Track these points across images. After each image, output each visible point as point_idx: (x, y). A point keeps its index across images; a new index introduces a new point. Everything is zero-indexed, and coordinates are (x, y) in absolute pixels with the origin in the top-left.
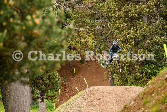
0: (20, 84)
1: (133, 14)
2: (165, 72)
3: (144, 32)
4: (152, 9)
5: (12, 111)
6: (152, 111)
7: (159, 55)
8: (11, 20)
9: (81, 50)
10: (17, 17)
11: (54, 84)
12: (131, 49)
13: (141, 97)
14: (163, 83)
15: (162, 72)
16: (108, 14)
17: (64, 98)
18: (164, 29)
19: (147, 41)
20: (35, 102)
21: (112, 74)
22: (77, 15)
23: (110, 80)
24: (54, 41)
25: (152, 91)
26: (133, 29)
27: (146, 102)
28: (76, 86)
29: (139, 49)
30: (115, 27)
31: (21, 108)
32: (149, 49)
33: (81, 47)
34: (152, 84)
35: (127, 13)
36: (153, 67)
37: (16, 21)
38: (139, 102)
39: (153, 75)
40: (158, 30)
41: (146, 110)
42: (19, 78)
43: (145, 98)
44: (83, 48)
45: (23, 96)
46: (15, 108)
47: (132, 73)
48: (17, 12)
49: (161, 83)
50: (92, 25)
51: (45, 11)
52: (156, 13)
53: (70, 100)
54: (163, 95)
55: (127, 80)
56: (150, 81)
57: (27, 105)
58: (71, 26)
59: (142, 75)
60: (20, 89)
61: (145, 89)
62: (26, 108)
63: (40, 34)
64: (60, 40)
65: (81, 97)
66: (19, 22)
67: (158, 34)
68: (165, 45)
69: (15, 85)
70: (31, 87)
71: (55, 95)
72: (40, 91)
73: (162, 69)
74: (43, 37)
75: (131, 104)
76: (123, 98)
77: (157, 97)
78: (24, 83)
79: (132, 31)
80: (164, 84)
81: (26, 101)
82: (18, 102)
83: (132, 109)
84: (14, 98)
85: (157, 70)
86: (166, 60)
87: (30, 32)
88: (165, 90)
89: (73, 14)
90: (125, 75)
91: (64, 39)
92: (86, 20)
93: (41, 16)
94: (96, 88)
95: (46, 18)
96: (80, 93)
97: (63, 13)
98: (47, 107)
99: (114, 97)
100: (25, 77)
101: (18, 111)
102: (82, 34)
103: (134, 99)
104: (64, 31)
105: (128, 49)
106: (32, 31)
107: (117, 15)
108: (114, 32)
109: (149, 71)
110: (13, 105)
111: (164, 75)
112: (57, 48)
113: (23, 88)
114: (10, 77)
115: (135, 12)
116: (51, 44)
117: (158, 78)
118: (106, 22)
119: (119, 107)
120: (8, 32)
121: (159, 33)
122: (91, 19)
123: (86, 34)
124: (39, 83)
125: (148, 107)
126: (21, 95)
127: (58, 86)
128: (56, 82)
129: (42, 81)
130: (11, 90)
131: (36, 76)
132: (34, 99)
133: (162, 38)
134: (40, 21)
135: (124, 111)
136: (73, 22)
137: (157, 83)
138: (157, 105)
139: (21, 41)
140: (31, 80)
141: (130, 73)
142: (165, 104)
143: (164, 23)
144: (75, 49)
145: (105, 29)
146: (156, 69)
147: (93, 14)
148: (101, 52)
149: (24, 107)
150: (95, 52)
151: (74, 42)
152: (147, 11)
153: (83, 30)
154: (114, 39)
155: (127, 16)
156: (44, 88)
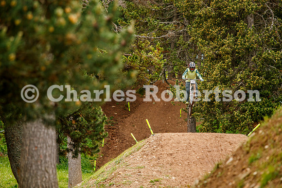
0: (39, 127)
1: (230, 11)
3: (248, 42)
4: (263, 3)
5: (26, 171)
6: (265, 173)
7: (273, 82)
8: (30, 16)
9: (141, 71)
11: (95, 127)
12: (227, 71)
13: (244, 151)
16: (188, 11)
17: (110, 153)
19: (253, 58)
21: (193, 113)
22: (134, 13)
23: (188, 123)
25: (265, 140)
26: (230, 36)
27: (254, 158)
28: (132, 132)
29: (240, 70)
30: (198, 34)
31: (41, 167)
32: (257, 71)
33: (141, 67)
34: (265, 129)
35: (220, 9)
36: (263, 102)
37: (37, 18)
38: (243, 159)
40: (272, 39)
41: (254, 171)
43: (252, 152)
44: (145, 68)
45: (45, 147)
46: (31, 166)
49: (280, 127)
50: (160, 29)
52: (269, 11)
53: (121, 155)
56: (258, 123)
57: (51, 161)
59: (244, 114)
60: (40, 135)
61: (252, 138)
62: (50, 166)
63: (79, 41)
65: (140, 150)
66: (43, 19)
69: (32, 128)
70: (58, 133)
71: (97, 146)
72: (72, 139)
73: (278, 105)
75: (228, 162)
77: (273, 151)
79: (229, 40)
81: (49, 154)
82: (35, 156)
83: (230, 170)
84: (29, 149)
85: (270, 107)
89: (129, 11)
90: (214, 115)
91: (115, 53)
92: (149, 21)
94: (165, 134)
95: (89, 14)
96: (139, 144)
98: (82, 167)
100: (49, 114)
101: (35, 172)
102: (143, 45)
103: (234, 154)
105: (220, 71)
106: (64, 35)
107: (203, 13)
108: (197, 41)
109: (255, 109)
110: (28, 161)
112: (106, 65)
113: (44, 132)
115: (233, 8)
117: (275, 119)
118: (183, 26)
120: (24, 36)
121: (274, 44)
122: (158, 19)
123: (150, 45)
124: (70, 125)
125: (258, 167)
126: (42, 145)
127: (103, 131)
128: (98, 125)
129: (76, 122)
130: (24, 136)
131: (66, 115)
132: (61, 154)
133: (278, 53)
134: (78, 18)
135: (215, 174)
137: (272, 128)
138: (274, 165)
141: (224, 111)
144: (130, 69)
145: (181, 36)
146: (268, 105)
147: (162, 12)
148: (174, 76)
149: (47, 165)
150: (165, 76)
151: (130, 58)
152: (255, 7)
153: (145, 38)
154: (196, 53)
155: (220, 15)
156: (79, 134)
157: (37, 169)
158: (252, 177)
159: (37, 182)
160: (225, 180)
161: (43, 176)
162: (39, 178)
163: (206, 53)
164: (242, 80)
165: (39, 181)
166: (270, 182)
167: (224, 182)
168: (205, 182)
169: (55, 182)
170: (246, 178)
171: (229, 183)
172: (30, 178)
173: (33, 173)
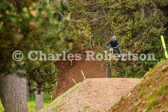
0: (17, 77)
1: (130, 5)
2: (162, 64)
3: (141, 23)
5: (9, 103)
6: (149, 102)
7: (156, 47)
8: (8, 12)
9: (78, 42)
10: (14, 9)
11: (50, 76)
12: (129, 41)
13: (138, 89)
14: (160, 74)
15: (159, 64)
16: (105, 5)
17: (61, 90)
18: (161, 21)
19: (144, 33)
20: (32, 94)
21: (109, 66)
22: (73, 7)
23: (107, 72)
24: (50, 34)
25: (149, 82)
26: (131, 20)
27: (143, 93)
28: (73, 78)
29: (136, 40)
30: (112, 19)
31: (18, 100)
32: (147, 41)
33: (78, 39)
34: (149, 76)
35: (124, 4)
37: (12, 13)
38: (137, 94)
39: (150, 67)
40: (155, 22)
41: (143, 101)
42: (16, 71)
43: (142, 89)
44: (80, 40)
45: (20, 88)
46: (12, 100)
47: (129, 65)
48: (14, 4)
49: (158, 75)
50: (89, 17)
51: (42, 3)
52: (153, 5)
53: (67, 92)
54: (160, 86)
55: (124, 72)
56: (147, 72)
57: (24, 97)
58: (68, 18)
59: (139, 67)
60: (17, 81)
61: (142, 81)
62: (23, 100)
63: (37, 26)
64: (57, 32)
65: (78, 89)
66: (15, 14)
67: (155, 26)
68: (162, 37)
69: (12, 77)
70: (28, 79)
71: (52, 87)
72: (37, 83)
73: (159, 61)
74: (39, 29)
75: (128, 96)
76: (120, 90)
77: (154, 89)
78: (21, 76)
80: (161, 76)
81: (22, 93)
82: (14, 94)
83: (129, 100)
84: (10, 90)
85: (155, 62)
86: (163, 52)
87: (26, 24)
88: (162, 82)
89: (70, 6)
90: (122, 67)
91: (61, 31)
92: (82, 12)
93: (38, 8)
94: (93, 80)
95: (43, 10)
96: (77, 85)
97: (60, 5)
98: (44, 99)
99: (111, 89)
100: (21, 69)
101: (14, 103)
102: (79, 26)
103: (132, 91)
104: (60, 23)
105: (125, 41)
106: (28, 23)
107: (114, 7)
108: (111, 23)
109: (146, 63)
110: (10, 97)
111: (161, 67)
112: (53, 41)
113: (19, 80)
114: (7, 70)
115: (132, 4)
116: (47, 36)
117: (156, 70)
118: (103, 14)
119: (116, 99)
120: (4, 24)
121: (156, 24)
122: (88, 11)
123: (83, 26)
124: (35, 75)
125: (145, 99)
126: (18, 87)
127: (55, 78)
128: (52, 74)
129: (39, 73)
130: (7, 82)
131: (32, 69)
132: (31, 92)
133: (159, 30)
134: (36, 13)
135: (121, 103)
136: (69, 14)
137: (154, 75)
138: (155, 97)
139: (18, 33)
140: (28, 72)
141: (128, 65)
142: (163, 95)
143: (162, 15)
144: (71, 41)
145: (102, 20)
147: (90, 6)
148: (98, 44)
149: (21, 99)
150: (92, 44)
151: (71, 34)
152: (145, 3)
153: (80, 22)
154: (111, 30)
155: (124, 8)
156: (41, 80)
157: (16, 102)
158: (142, 105)
159: (16, 110)
160: (126, 107)
161: (19, 105)
162: (16, 107)
163: (117, 31)
164: (138, 46)
165: (17, 109)
166: (152, 107)
167: (126, 108)
168: (115, 108)
169: (26, 109)
170: (139, 105)
171: (129, 108)
172: (11, 107)
173: (13, 104)
